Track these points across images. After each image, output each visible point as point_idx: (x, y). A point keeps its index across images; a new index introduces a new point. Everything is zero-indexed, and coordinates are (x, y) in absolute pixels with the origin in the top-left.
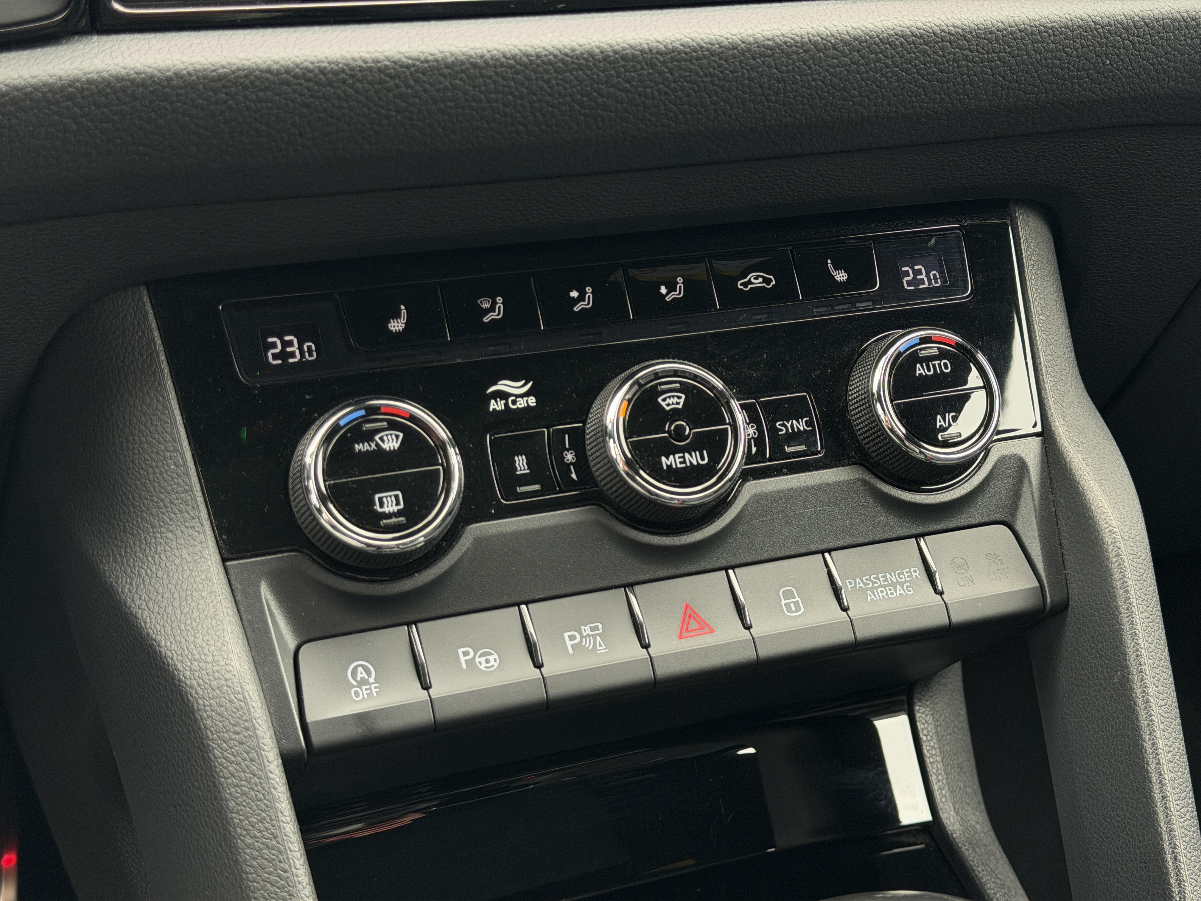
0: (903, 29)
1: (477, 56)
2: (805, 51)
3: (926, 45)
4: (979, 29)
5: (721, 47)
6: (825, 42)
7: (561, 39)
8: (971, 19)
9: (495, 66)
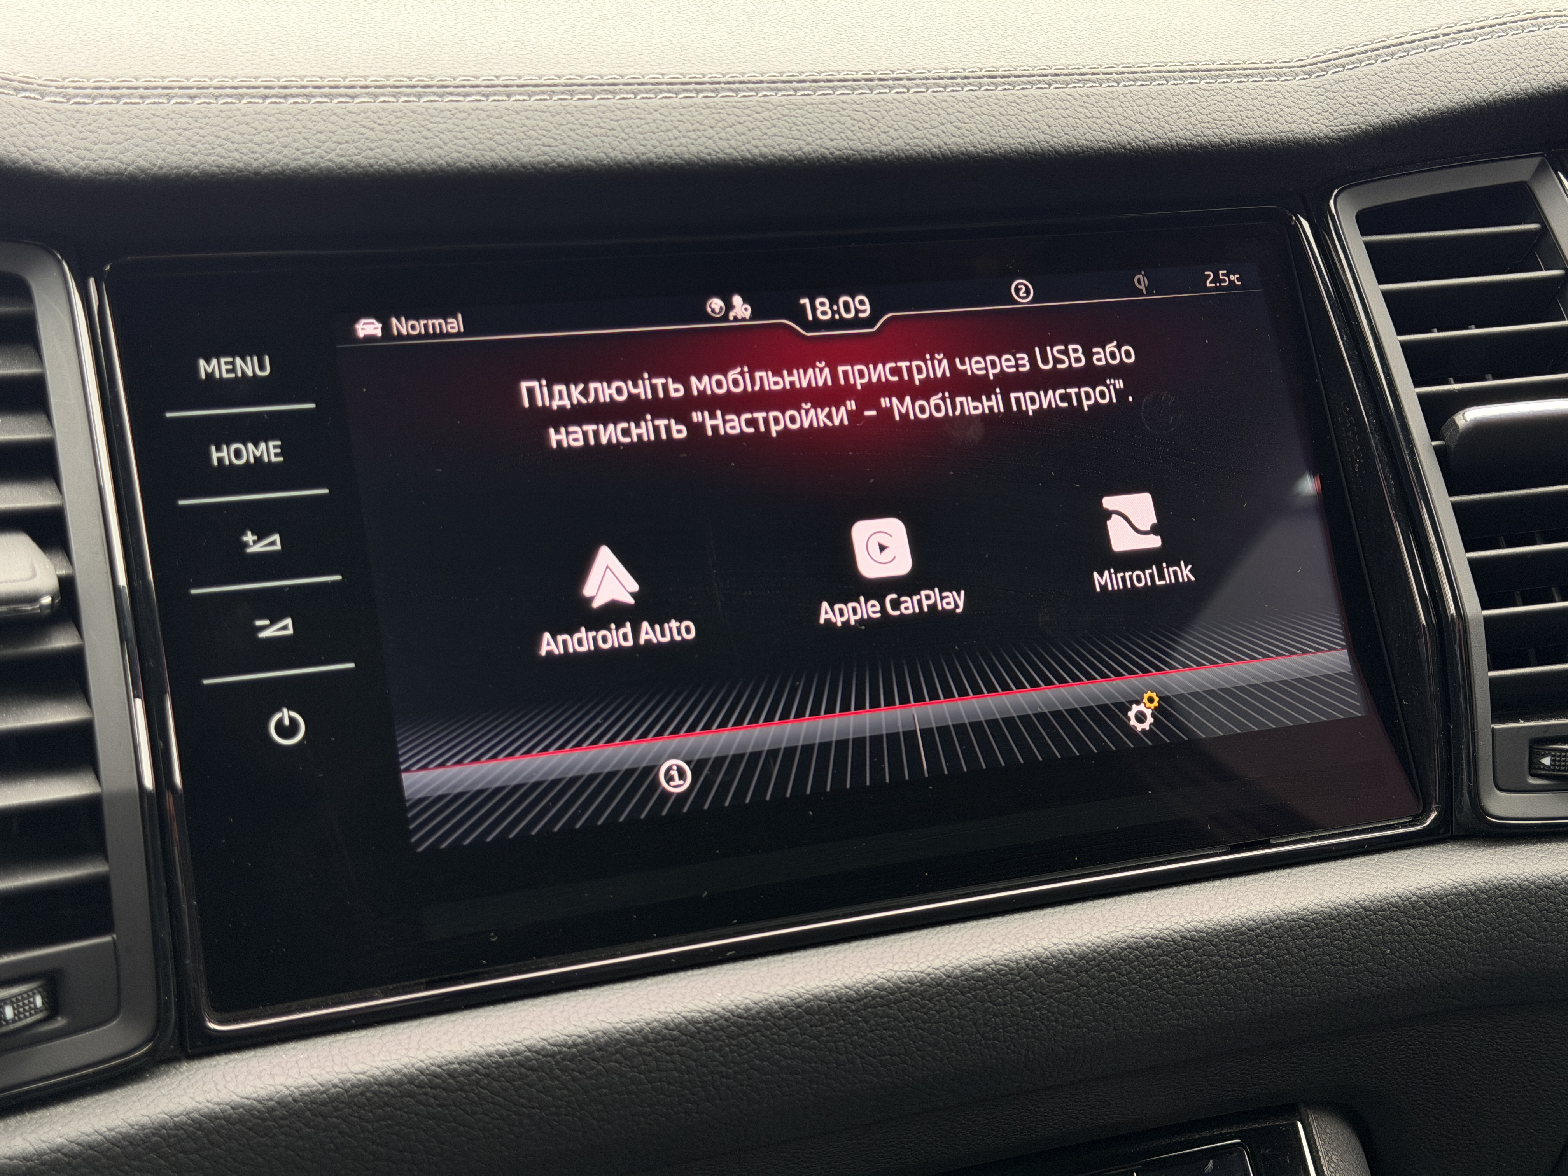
0: (1136, 940)
1: (634, 1031)
2: (1022, 978)
3: (1166, 955)
4: (1227, 931)
5: (922, 985)
6: (1045, 965)
7: (732, 997)
8: (1215, 920)
9: (656, 1041)
